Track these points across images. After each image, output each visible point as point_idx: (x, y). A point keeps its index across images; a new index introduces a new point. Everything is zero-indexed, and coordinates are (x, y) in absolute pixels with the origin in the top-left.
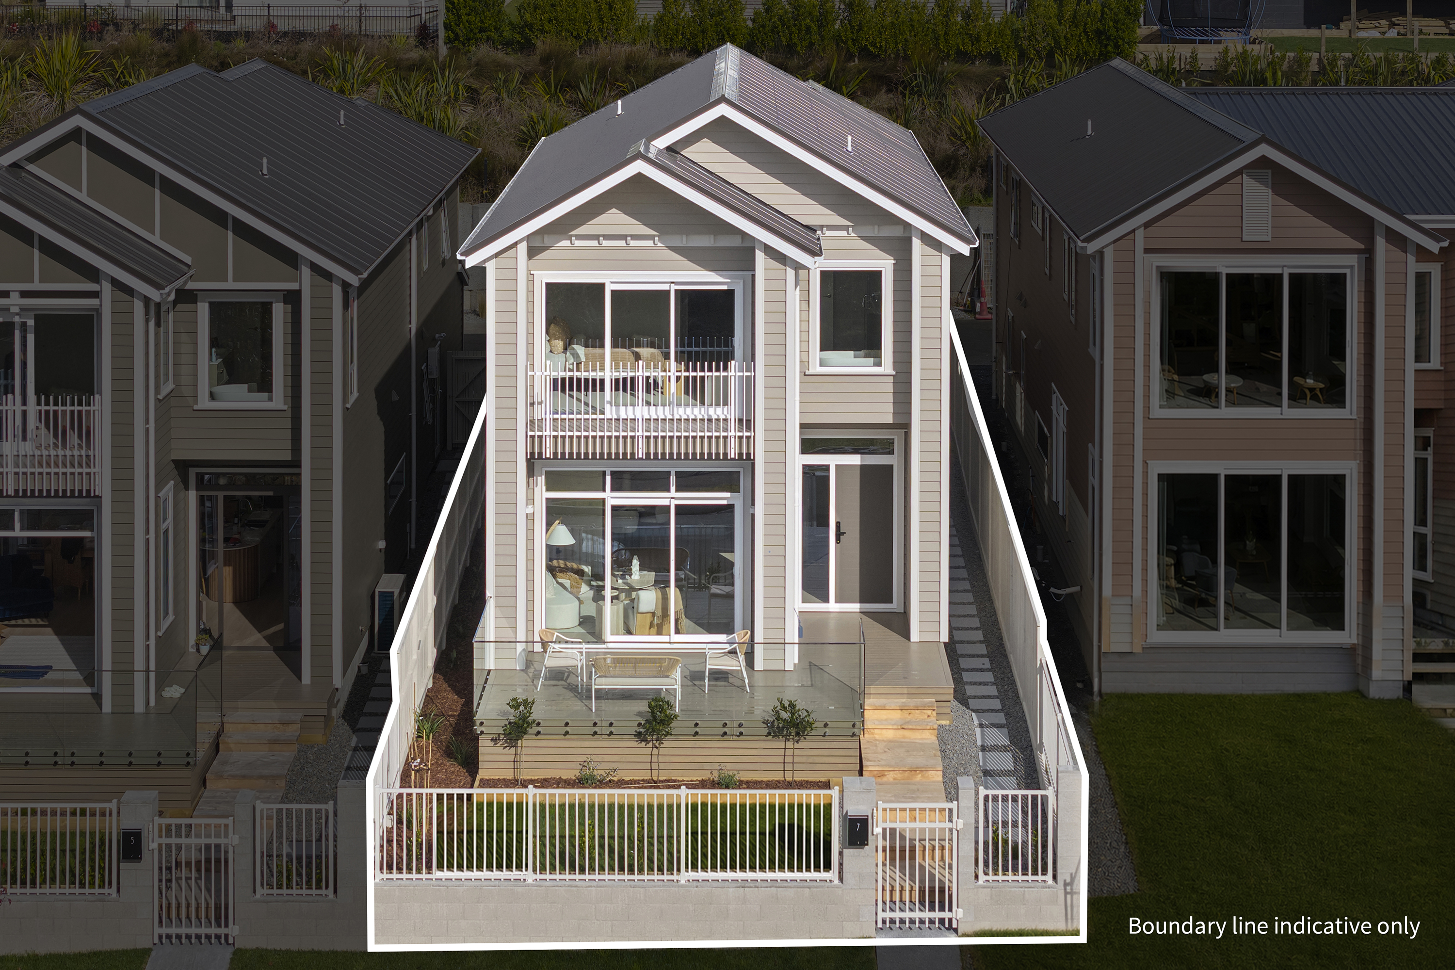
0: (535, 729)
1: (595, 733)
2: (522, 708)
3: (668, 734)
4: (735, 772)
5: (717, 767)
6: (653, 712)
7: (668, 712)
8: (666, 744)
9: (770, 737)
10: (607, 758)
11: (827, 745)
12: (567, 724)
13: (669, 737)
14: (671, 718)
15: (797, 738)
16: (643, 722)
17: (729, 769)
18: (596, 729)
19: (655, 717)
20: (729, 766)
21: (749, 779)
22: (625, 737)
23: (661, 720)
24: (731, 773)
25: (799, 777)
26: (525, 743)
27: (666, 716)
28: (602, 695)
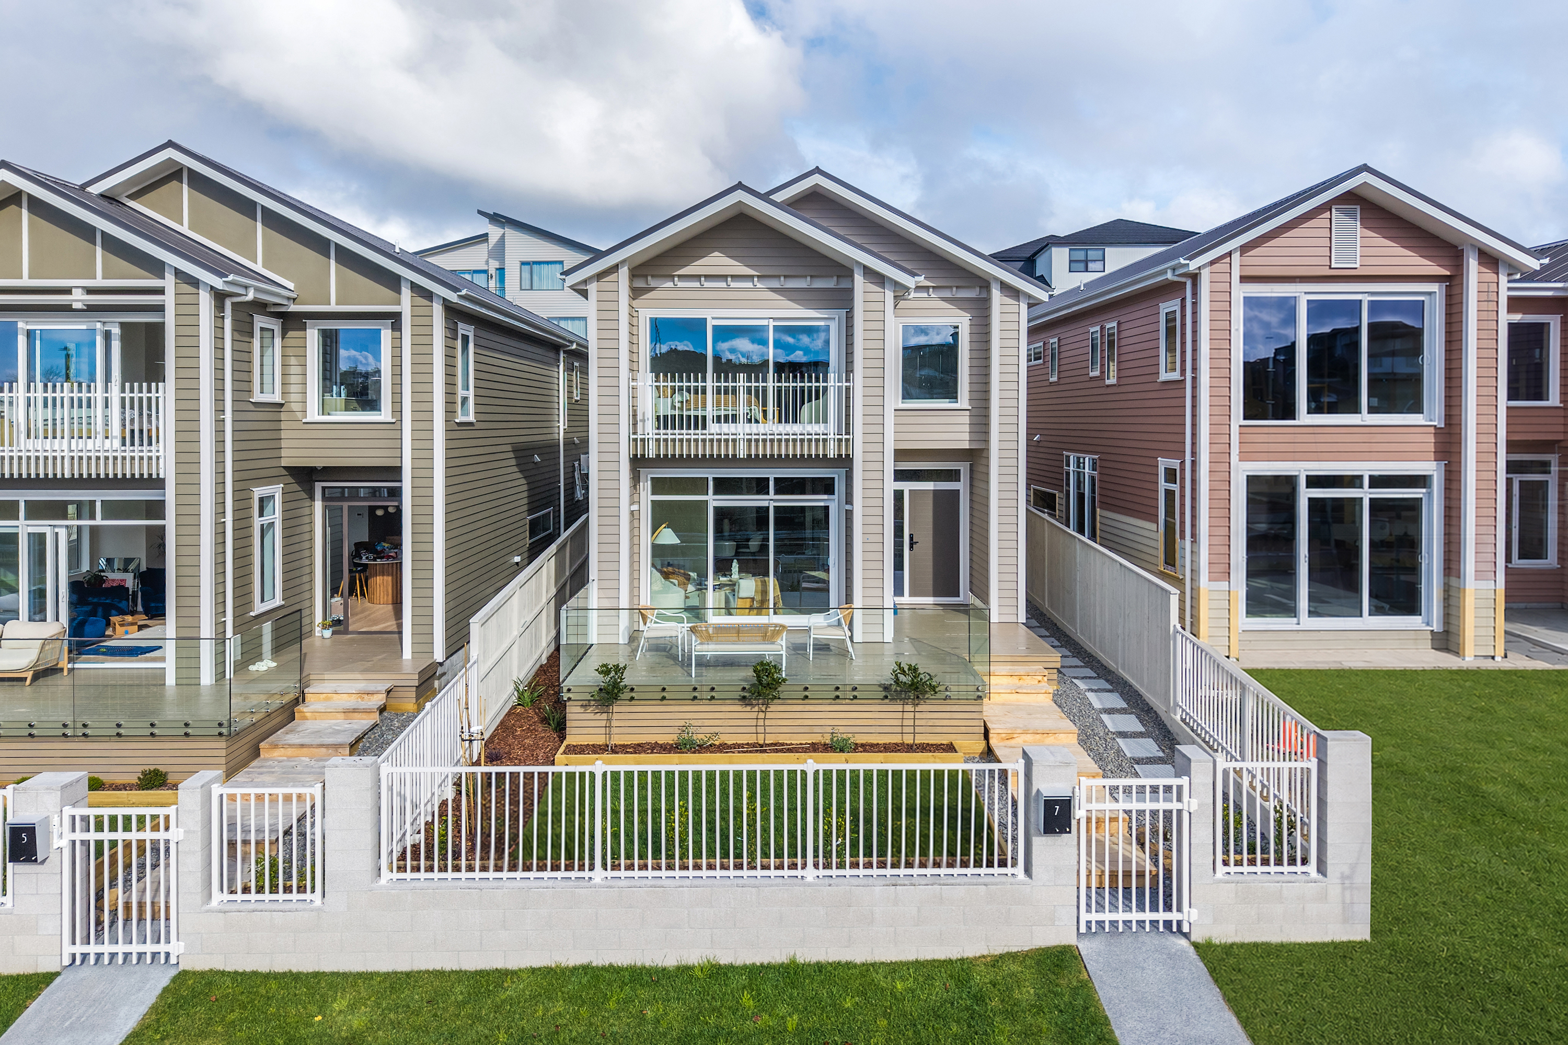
0: (627, 695)
1: (695, 698)
2: (613, 674)
3: (775, 698)
4: (850, 735)
5: (829, 730)
6: (758, 676)
7: (776, 676)
8: (772, 708)
9: (887, 701)
10: (707, 723)
11: (948, 708)
12: (664, 689)
13: (775, 701)
14: (779, 682)
15: (917, 702)
16: (747, 687)
17: (843, 733)
18: (696, 694)
19: (760, 681)
20: (842, 729)
21: (864, 742)
22: (727, 702)
23: (768, 684)
24: (844, 736)
25: (920, 740)
26: (616, 709)
27: (774, 679)
28: (703, 663)
